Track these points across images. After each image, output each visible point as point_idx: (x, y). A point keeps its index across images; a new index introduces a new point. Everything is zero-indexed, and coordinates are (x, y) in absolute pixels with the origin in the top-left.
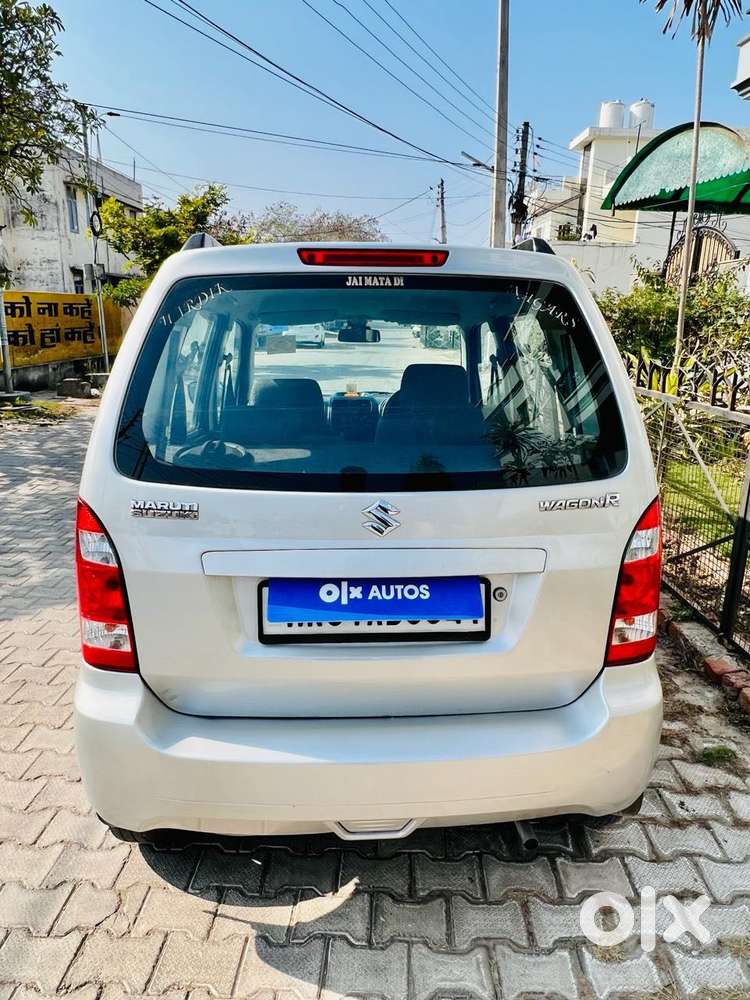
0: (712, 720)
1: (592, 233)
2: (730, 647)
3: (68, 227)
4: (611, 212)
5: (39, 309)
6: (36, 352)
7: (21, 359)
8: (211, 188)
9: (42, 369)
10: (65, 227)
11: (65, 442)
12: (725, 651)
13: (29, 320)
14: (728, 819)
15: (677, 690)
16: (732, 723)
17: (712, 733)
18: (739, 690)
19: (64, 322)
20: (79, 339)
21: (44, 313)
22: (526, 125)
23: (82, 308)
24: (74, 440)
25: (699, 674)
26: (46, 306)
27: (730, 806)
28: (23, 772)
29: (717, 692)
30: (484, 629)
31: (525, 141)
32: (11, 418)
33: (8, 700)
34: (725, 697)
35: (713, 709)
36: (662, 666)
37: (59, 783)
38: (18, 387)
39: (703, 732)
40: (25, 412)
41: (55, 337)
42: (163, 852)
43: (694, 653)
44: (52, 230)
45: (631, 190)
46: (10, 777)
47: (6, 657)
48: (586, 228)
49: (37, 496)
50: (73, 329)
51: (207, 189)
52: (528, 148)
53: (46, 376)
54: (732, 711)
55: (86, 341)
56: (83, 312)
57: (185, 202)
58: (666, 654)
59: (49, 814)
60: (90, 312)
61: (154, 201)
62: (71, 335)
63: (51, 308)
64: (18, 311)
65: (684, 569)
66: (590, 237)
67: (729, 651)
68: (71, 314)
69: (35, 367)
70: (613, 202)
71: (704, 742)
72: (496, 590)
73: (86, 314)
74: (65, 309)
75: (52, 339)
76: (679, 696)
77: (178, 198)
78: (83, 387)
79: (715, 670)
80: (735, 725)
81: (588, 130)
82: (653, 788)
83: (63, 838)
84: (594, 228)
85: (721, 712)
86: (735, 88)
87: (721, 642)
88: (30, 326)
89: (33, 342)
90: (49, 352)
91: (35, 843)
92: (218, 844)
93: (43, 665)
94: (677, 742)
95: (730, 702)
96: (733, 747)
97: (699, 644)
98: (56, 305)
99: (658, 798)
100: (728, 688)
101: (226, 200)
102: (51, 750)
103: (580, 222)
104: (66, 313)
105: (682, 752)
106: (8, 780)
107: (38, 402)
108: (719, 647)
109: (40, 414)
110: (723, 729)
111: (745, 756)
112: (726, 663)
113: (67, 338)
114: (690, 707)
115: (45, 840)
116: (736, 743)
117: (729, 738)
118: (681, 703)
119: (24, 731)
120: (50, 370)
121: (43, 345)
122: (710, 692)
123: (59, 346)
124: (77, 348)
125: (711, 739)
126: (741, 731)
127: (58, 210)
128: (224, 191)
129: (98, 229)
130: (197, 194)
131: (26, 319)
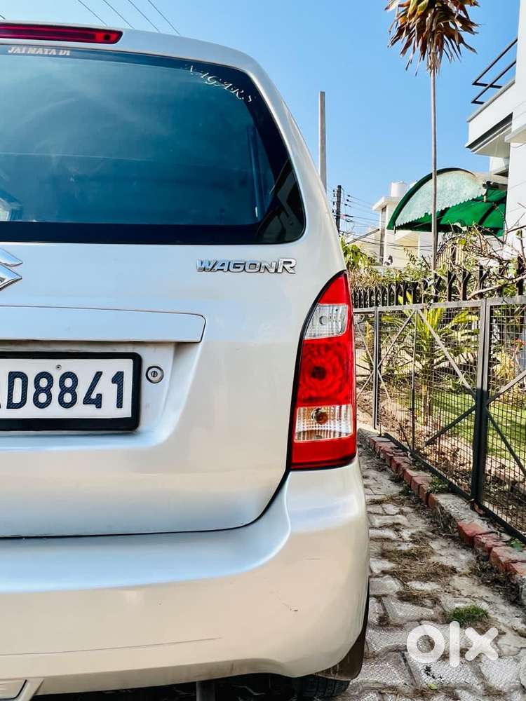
0: (465, 580)
1: (389, 261)
2: (482, 512)
4: (393, 231)
12: (477, 516)
14: (479, 687)
15: (433, 553)
16: (484, 583)
17: (464, 593)
18: (490, 550)
22: (340, 187)
25: (453, 538)
27: (481, 672)
29: (471, 554)
30: (129, 415)
31: (339, 197)
34: (478, 558)
35: (467, 570)
36: (421, 532)
39: (455, 593)
43: (450, 519)
45: (405, 216)
48: (386, 259)
52: (341, 201)
54: (484, 571)
58: (425, 523)
65: (446, 459)
66: (388, 264)
67: (480, 515)
70: (395, 224)
71: (456, 602)
72: (149, 368)
76: (434, 559)
79: (468, 533)
80: (487, 584)
81: (383, 199)
82: (399, 651)
84: (390, 258)
85: (474, 572)
86: (468, 147)
87: (473, 508)
94: (428, 602)
95: (482, 562)
96: (484, 606)
97: (453, 510)
99: (403, 663)
100: (480, 550)
103: (382, 255)
105: (433, 613)
108: (471, 513)
110: (475, 589)
111: (496, 616)
112: (477, 526)
114: (443, 568)
116: (489, 603)
117: (481, 598)
118: (435, 564)
122: (464, 554)
125: (463, 599)
126: (493, 591)
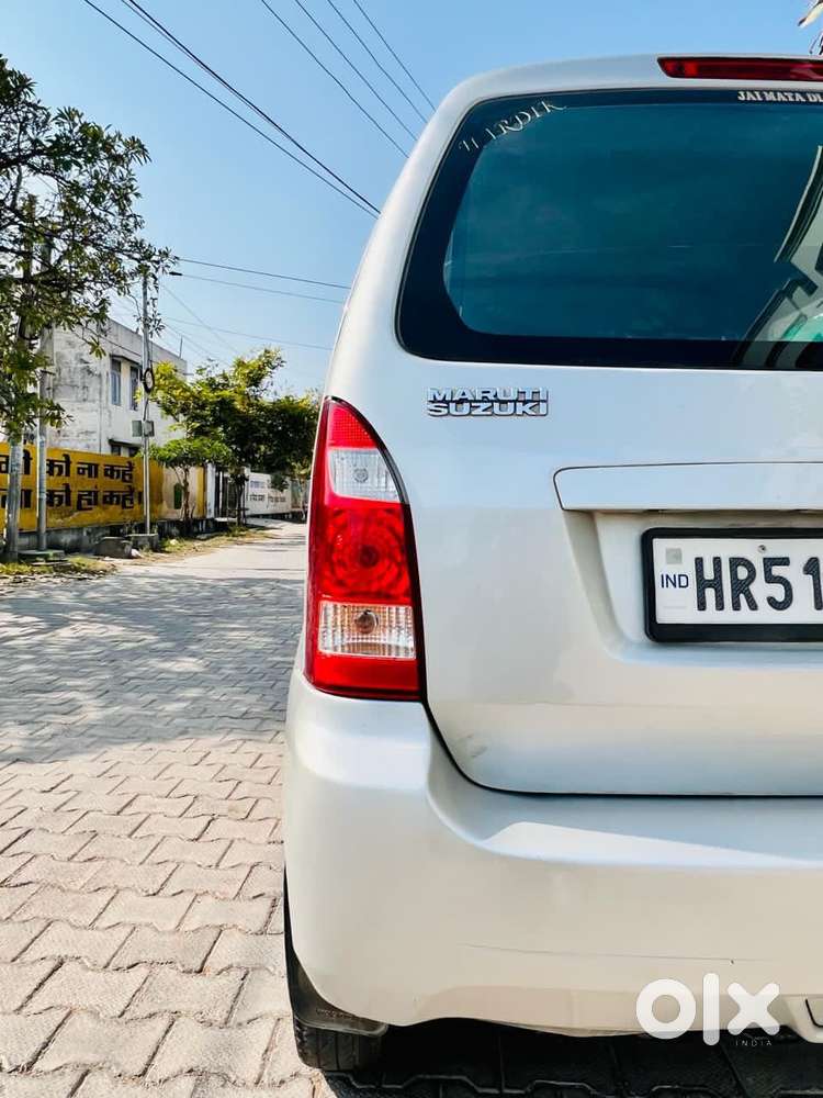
3: (110, 398)
5: (79, 469)
6: (71, 514)
7: (56, 521)
8: (266, 351)
9: (76, 533)
10: (107, 399)
11: (107, 593)
13: (67, 480)
19: (103, 484)
20: (118, 503)
21: (83, 473)
23: (124, 471)
24: (118, 591)
26: (86, 466)
28: (108, 957)
32: (44, 572)
33: (73, 856)
37: (168, 974)
38: (50, 547)
40: (61, 567)
41: (91, 499)
42: (370, 1090)
44: (94, 401)
46: (88, 964)
47: (65, 803)
49: (82, 638)
50: (111, 492)
51: (263, 352)
53: (79, 540)
55: (124, 506)
56: (124, 474)
57: (240, 364)
59: (160, 1024)
60: (131, 476)
61: (208, 363)
62: (110, 498)
63: (91, 469)
64: (56, 469)
68: (112, 477)
69: (69, 530)
73: (127, 478)
74: (106, 470)
75: (89, 502)
77: (232, 361)
78: (123, 547)
83: (193, 1064)
88: (67, 486)
89: (68, 503)
90: (83, 514)
91: (144, 1073)
92: (464, 1078)
93: (118, 813)
98: (96, 466)
101: (281, 362)
102: (147, 925)
104: (106, 475)
106: (87, 969)
107: (74, 560)
109: (76, 570)
113: (105, 502)
115: (161, 1068)
119: (103, 898)
120: (85, 534)
121: (80, 508)
123: (96, 509)
124: (114, 513)
127: (101, 383)
128: (280, 354)
129: (150, 386)
130: (252, 358)
131: (63, 479)
